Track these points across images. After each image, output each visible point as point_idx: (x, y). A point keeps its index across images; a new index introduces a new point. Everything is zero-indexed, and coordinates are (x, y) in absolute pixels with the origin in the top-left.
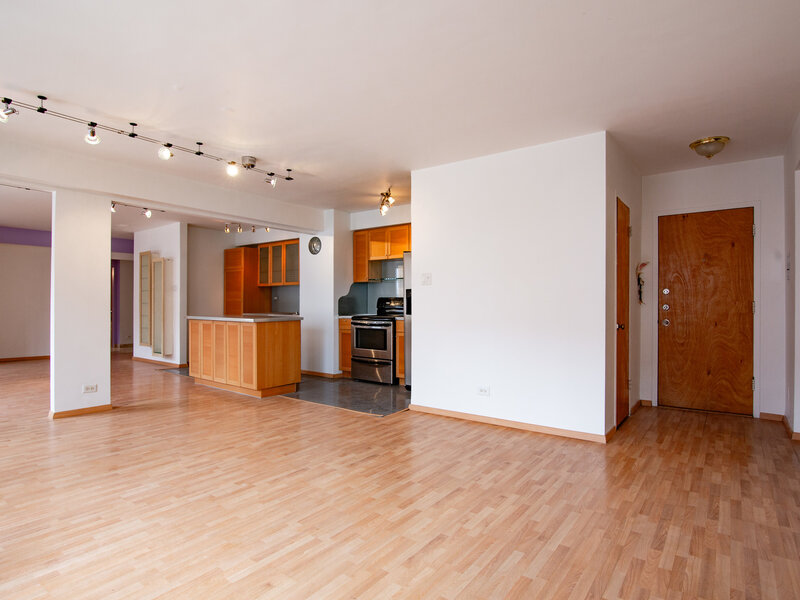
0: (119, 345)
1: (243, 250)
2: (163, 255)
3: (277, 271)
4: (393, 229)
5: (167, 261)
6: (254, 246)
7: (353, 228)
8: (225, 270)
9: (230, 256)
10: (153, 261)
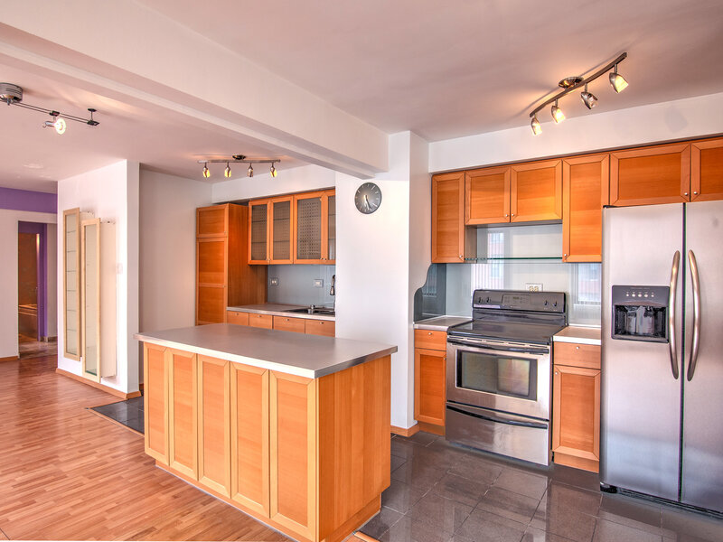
0: (46, 339)
1: (226, 207)
2: (101, 214)
3: (281, 241)
4: (518, 168)
5: (105, 225)
6: (245, 203)
7: (432, 169)
8: (197, 239)
9: (205, 218)
10: (84, 223)
